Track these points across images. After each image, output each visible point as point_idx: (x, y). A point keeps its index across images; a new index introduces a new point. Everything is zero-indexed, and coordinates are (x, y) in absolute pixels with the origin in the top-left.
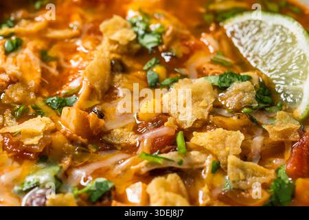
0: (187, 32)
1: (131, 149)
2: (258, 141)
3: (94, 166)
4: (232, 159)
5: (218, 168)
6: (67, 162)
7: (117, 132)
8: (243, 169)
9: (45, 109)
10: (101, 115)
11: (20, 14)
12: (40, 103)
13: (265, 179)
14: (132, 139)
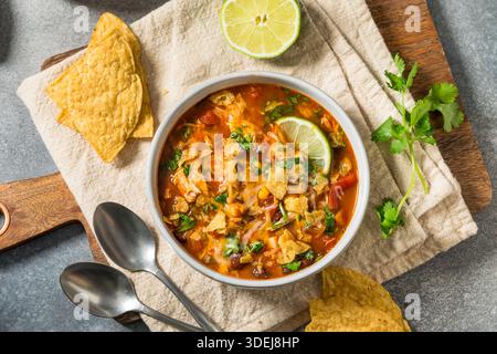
0: (261, 133)
1: (261, 216)
2: (313, 197)
3: (250, 232)
4: (306, 213)
5: (301, 218)
6: (238, 233)
7: (253, 208)
8: (312, 216)
9: (217, 204)
10: (242, 202)
11: (181, 145)
12: (213, 201)
13: (321, 217)
14: (260, 211)
